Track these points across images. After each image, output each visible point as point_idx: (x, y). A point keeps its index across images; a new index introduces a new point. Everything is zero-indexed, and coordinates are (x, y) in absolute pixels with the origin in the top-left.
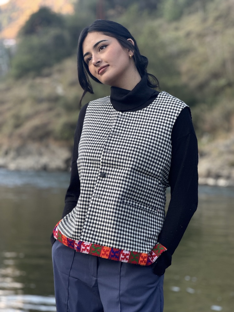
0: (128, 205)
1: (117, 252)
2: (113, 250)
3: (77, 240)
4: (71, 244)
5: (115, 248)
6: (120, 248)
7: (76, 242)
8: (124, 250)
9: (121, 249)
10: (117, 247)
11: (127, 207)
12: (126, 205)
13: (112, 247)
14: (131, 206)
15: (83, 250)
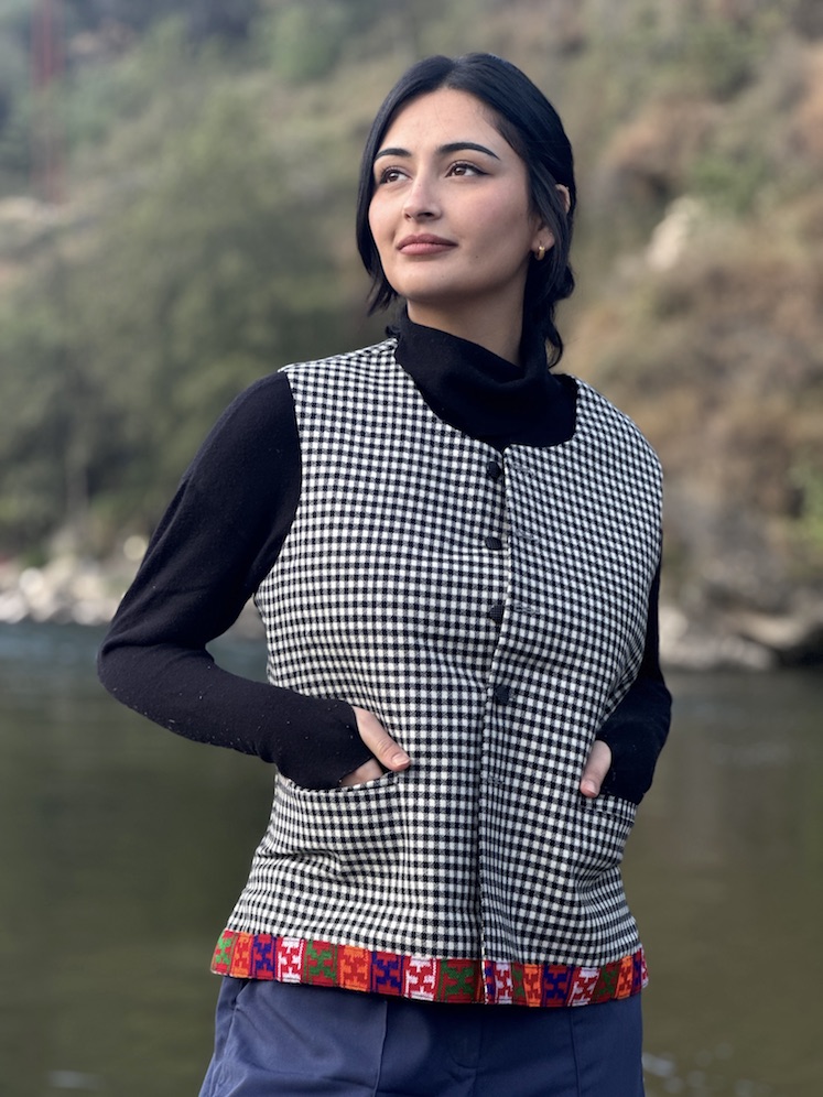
0: (600, 815)
1: (562, 978)
2: (550, 971)
3: (418, 955)
4: (387, 973)
5: (555, 963)
6: (570, 961)
7: (412, 964)
8: (583, 966)
9: (573, 965)
10: (561, 959)
11: (595, 820)
12: (591, 813)
13: (546, 962)
14: (608, 817)
15: (412, 987)
